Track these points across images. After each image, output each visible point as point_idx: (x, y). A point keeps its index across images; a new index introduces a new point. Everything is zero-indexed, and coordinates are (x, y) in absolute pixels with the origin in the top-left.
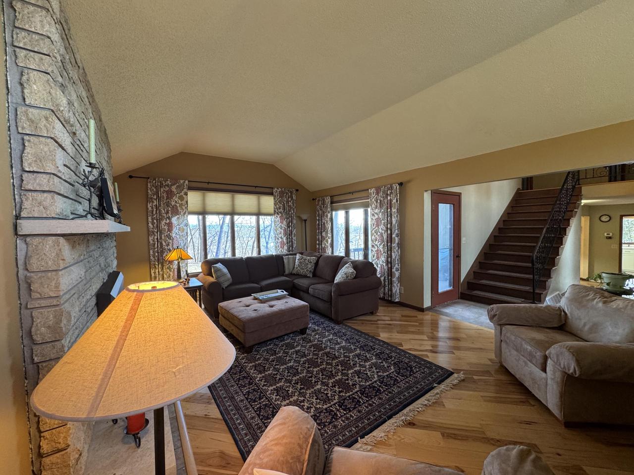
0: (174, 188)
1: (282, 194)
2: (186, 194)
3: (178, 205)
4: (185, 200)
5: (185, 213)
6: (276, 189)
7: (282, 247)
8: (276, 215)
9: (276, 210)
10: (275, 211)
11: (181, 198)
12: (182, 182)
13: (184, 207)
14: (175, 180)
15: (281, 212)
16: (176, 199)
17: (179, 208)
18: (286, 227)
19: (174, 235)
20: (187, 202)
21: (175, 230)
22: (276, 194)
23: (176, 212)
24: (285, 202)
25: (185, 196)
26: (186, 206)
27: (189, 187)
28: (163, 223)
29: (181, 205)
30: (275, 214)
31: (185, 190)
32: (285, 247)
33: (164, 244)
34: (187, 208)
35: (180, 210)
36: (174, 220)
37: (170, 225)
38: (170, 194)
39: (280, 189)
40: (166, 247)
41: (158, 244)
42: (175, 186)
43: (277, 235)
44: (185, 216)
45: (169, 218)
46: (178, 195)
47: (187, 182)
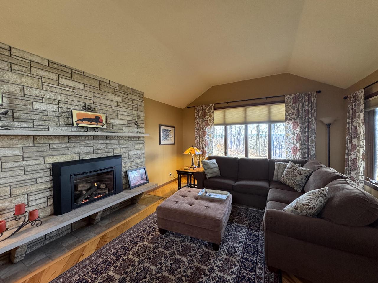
0: (207, 111)
1: (295, 100)
2: (213, 113)
3: (208, 120)
4: (212, 117)
5: (212, 125)
6: (288, 96)
7: (295, 153)
8: (288, 121)
9: (288, 116)
10: (286, 118)
11: (210, 116)
12: (211, 105)
13: (211, 121)
14: (207, 105)
15: (294, 118)
16: (207, 116)
17: (209, 122)
18: (300, 133)
19: (206, 139)
20: (213, 118)
21: (207, 136)
22: (288, 101)
23: (207, 125)
24: (299, 108)
25: (212, 114)
26: (213, 120)
27: (214, 108)
28: (201, 131)
29: (210, 120)
30: (286, 120)
31: (213, 110)
32: (298, 153)
33: (201, 144)
34: (213, 122)
35: (209, 123)
36: (206, 130)
37: (204, 133)
38: (205, 114)
39: (293, 95)
40: (202, 146)
41: (198, 144)
42: (207, 109)
43: (288, 141)
44: (212, 127)
45: (203, 129)
46: (209, 114)
47: (213, 105)
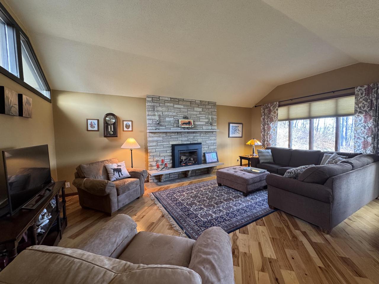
0: (272, 109)
1: (368, 91)
2: (277, 110)
3: (273, 117)
4: (276, 113)
5: (276, 121)
6: (359, 88)
7: (365, 148)
8: (357, 114)
9: (358, 109)
10: (356, 111)
11: (275, 112)
12: (275, 103)
13: (276, 118)
14: (272, 103)
15: (366, 111)
16: (272, 113)
17: (273, 118)
18: (373, 127)
19: (271, 133)
20: (277, 114)
21: (271, 130)
22: (359, 93)
23: (272, 120)
24: (373, 99)
25: (276, 111)
26: (277, 116)
27: (279, 105)
28: (266, 126)
29: (274, 116)
30: (355, 113)
31: (277, 108)
32: (369, 148)
33: (265, 137)
34: (277, 118)
35: (274, 119)
36: (271, 125)
37: (269, 128)
38: (270, 111)
39: (366, 86)
40: (266, 139)
41: (263, 137)
42: (272, 107)
43: (356, 135)
44: (276, 122)
45: (268, 124)
46: (273, 111)
47: (278, 103)
